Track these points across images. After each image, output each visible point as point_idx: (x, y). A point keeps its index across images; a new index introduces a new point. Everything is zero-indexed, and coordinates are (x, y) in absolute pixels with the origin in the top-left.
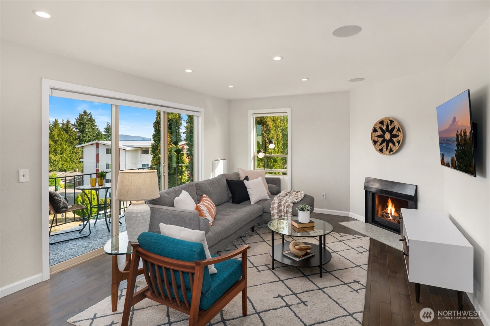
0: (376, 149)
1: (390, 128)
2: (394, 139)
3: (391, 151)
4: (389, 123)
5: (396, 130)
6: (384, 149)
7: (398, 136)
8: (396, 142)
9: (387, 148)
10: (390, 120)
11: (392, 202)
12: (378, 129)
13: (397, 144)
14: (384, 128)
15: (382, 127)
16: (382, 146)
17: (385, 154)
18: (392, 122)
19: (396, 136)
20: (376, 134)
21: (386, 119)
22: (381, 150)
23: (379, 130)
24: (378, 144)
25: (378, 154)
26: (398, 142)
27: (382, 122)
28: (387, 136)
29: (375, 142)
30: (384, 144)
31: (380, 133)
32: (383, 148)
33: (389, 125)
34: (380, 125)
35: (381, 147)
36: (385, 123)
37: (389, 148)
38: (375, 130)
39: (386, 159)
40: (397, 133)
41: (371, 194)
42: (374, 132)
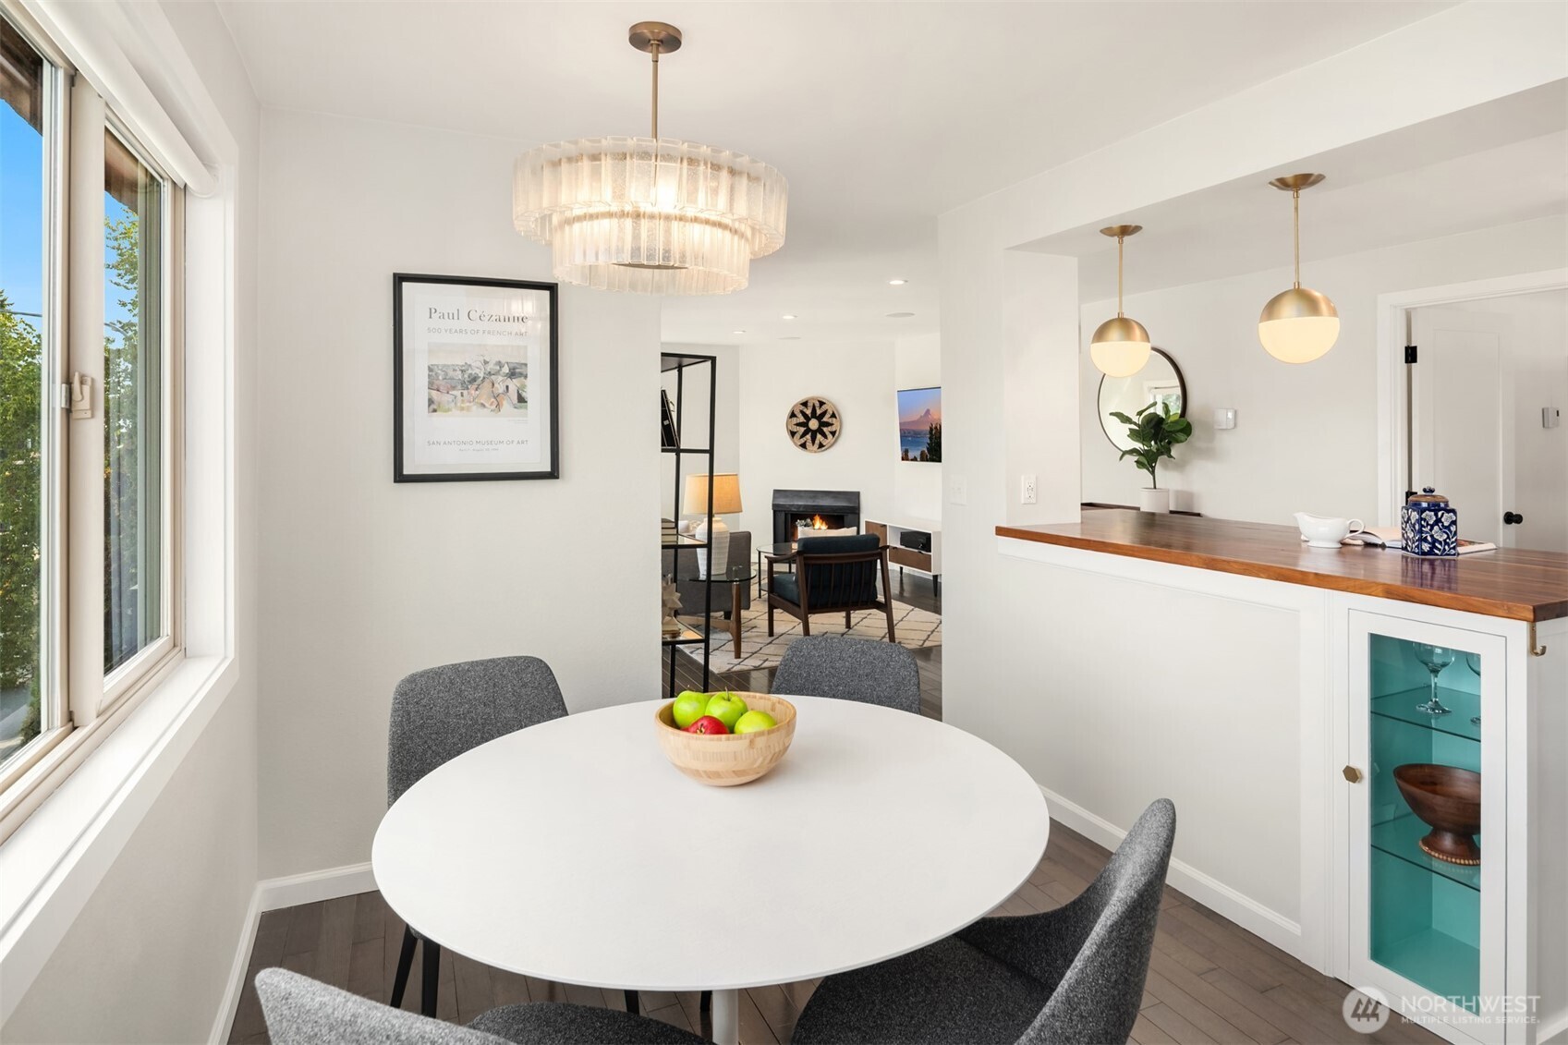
0: (795, 444)
1: (819, 412)
2: (825, 429)
3: (821, 446)
4: (817, 404)
5: (828, 416)
6: (809, 444)
7: (832, 425)
8: (827, 433)
9: (813, 443)
10: (819, 401)
11: (821, 518)
12: (797, 412)
13: (830, 436)
14: (808, 412)
15: (805, 410)
16: (805, 439)
17: (811, 451)
18: (822, 403)
19: (828, 424)
20: (795, 420)
21: (813, 399)
22: (803, 446)
23: (800, 415)
24: (798, 436)
25: (800, 450)
26: (833, 433)
27: (805, 404)
28: (814, 424)
29: (793, 434)
30: (809, 436)
31: (802, 419)
32: (805, 442)
33: (817, 409)
34: (802, 408)
35: (802, 441)
36: (810, 404)
37: (817, 442)
38: (793, 415)
39: (811, 458)
40: (830, 421)
41: (783, 514)
42: (791, 417)
